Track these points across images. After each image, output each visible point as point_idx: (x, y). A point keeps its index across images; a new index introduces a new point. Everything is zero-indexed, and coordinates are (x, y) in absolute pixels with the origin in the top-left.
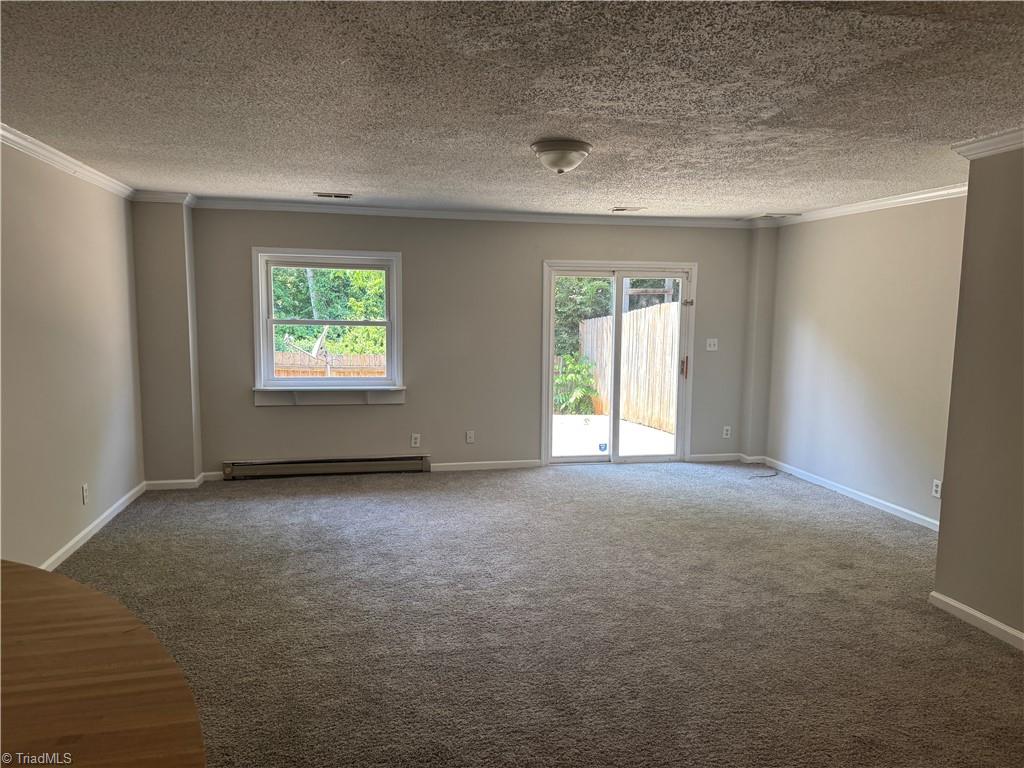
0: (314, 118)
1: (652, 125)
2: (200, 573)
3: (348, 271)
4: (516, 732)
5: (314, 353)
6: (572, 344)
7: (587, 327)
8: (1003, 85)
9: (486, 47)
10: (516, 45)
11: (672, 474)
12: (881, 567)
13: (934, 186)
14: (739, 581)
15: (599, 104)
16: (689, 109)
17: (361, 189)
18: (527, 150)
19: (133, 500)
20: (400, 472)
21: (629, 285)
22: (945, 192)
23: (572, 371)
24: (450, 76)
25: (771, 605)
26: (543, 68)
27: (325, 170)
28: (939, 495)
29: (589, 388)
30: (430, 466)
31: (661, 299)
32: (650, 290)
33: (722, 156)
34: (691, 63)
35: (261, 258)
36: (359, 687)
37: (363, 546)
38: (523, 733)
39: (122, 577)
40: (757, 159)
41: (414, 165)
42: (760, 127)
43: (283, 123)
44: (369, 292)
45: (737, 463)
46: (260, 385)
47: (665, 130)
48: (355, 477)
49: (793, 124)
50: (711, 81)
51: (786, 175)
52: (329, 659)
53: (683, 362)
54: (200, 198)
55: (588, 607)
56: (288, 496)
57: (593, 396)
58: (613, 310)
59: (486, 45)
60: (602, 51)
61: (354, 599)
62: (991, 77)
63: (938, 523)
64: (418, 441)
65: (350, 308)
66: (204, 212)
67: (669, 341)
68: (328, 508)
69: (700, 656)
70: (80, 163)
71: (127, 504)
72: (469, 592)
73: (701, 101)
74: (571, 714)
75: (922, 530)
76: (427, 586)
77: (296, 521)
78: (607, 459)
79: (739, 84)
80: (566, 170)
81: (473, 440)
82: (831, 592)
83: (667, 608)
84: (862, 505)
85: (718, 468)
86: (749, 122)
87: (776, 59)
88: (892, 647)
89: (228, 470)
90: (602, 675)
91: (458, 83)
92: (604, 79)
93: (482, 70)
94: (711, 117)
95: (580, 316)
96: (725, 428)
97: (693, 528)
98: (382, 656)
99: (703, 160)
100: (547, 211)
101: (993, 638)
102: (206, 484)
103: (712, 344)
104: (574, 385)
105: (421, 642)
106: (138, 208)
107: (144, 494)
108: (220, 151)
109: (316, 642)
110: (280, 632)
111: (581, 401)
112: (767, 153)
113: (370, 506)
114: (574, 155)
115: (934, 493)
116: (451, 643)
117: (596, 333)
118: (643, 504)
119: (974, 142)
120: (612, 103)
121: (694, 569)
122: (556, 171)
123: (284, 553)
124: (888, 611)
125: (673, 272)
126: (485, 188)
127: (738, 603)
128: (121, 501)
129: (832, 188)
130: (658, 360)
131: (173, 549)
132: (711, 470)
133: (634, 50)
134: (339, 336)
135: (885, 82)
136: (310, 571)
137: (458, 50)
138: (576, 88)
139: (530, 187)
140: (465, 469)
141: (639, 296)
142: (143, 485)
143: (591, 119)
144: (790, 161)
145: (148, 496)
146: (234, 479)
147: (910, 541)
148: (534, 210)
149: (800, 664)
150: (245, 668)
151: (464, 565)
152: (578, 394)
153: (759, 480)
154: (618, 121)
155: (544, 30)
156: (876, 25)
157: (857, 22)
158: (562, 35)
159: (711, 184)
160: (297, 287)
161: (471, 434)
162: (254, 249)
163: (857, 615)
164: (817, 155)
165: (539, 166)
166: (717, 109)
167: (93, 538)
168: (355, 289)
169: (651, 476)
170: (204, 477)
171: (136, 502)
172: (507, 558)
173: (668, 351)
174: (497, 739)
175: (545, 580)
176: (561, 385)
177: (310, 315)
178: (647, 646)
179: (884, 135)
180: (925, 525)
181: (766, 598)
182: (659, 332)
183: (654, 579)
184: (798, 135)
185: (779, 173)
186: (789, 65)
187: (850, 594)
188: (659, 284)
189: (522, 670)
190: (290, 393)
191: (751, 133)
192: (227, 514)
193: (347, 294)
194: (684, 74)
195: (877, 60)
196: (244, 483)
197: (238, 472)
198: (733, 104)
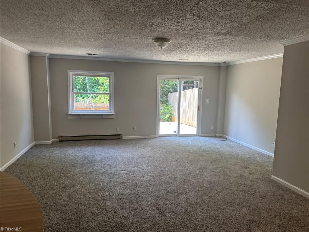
0: (85, 30)
1: (189, 34)
2: (51, 170)
3: (98, 78)
4: (146, 218)
5: (87, 103)
6: (166, 100)
7: (171, 95)
8: (294, 24)
9: (137, 9)
10: (146, 9)
11: (195, 140)
12: (256, 168)
13: (274, 54)
14: (214, 172)
15: (173, 27)
16: (200, 29)
17: (101, 52)
18: (152, 41)
19: (31, 147)
20: (113, 139)
21: (183, 83)
22: (277, 56)
23: (166, 109)
24: (127, 18)
25: (224, 179)
26: (155, 16)
27: (90, 47)
28: (274, 146)
29: (171, 114)
30: (122, 137)
31: (193, 87)
32: (190, 84)
33: (210, 44)
34: (200, 15)
35: (70, 74)
36: (99, 205)
37: (101, 162)
38: (148, 219)
39: (27, 171)
40: (221, 45)
41: (117, 45)
42: (221, 35)
43: (76, 32)
44: (105, 84)
45: (215, 137)
46: (70, 112)
47: (193, 36)
48: (99, 140)
49: (231, 34)
50: (206, 21)
51: (230, 50)
52: (90, 196)
53: (199, 106)
54: (51, 55)
55: (169, 180)
56: (78, 146)
57: (172, 116)
58: (178, 90)
59: (137, 8)
60: (173, 11)
61: (98, 178)
62: (290, 21)
63: (274, 155)
64: (119, 130)
65: (99, 89)
66: (52, 59)
67: (195, 100)
68: (91, 150)
69: (202, 195)
70: (13, 43)
71: (29, 149)
72: (133, 176)
73: (203, 27)
74: (163, 213)
75: (269, 157)
76: (120, 174)
77: (81, 154)
78: (176, 135)
79: (215, 22)
80: (163, 47)
81: (135, 129)
82: (242, 176)
83: (193, 180)
84: (252, 149)
85: (209, 138)
86: (218, 34)
87: (226, 14)
88: (260, 192)
89: (60, 138)
90: (173, 201)
91: (129, 20)
92: (174, 20)
93: (136, 16)
94: (207, 32)
95: (168, 92)
96: (211, 126)
97: (201, 156)
98: (106, 196)
99: (205, 45)
100: (158, 60)
101: (289, 189)
102: (53, 143)
103: (208, 101)
104: (166, 113)
105: (118, 191)
106: (32, 57)
107: (34, 146)
108: (57, 40)
109: (86, 191)
110: (75, 188)
111: (169, 118)
112: (224, 43)
113: (104, 149)
114: (166, 43)
115: (273, 146)
116: (127, 191)
117: (173, 97)
118: (186, 149)
119: (285, 41)
120: (176, 27)
121: (201, 168)
122: (160, 48)
123: (77, 164)
124: (259, 181)
125: (196, 79)
126: (139, 52)
127: (214, 179)
128: (27, 148)
129: (243, 54)
130: (192, 106)
131: (43, 163)
132: (207, 139)
133: (183, 11)
134: (96, 97)
135: (259, 22)
136: (85, 169)
137: (129, 10)
138: (166, 22)
139: (153, 52)
140: (133, 138)
141: (186, 86)
142: (34, 143)
143: (170, 32)
144: (231, 46)
145: (35, 146)
146: (62, 141)
147: (265, 160)
148: (154, 60)
149: (232, 197)
150: (64, 199)
151: (132, 168)
152: (167, 116)
153: (221, 142)
154: (179, 33)
155: (155, 4)
156: (256, 4)
157: (250, 3)
158: (161, 6)
159: (207, 52)
160: (83, 82)
161: (135, 128)
162: (68, 70)
163: (249, 182)
164: (239, 44)
165: (155, 46)
166: (208, 30)
167: (18, 159)
168: (100, 83)
169: (189, 140)
170: (53, 140)
171: (32, 148)
172: (145, 165)
173: (195, 103)
174: (140, 221)
175: (156, 172)
176: (163, 113)
177: (87, 91)
178: (187, 192)
179: (259, 38)
180: (270, 155)
181: (223, 177)
182: (192, 97)
183: (189, 172)
184: (233, 38)
185: (228, 49)
186: (230, 16)
187: (247, 176)
188: (192, 82)
189: (149, 199)
190: (79, 115)
191: (219, 37)
192: (59, 152)
193: (98, 85)
194: (198, 19)
195: (256, 15)
196: (65, 142)
197: (63, 139)
198: (214, 28)
